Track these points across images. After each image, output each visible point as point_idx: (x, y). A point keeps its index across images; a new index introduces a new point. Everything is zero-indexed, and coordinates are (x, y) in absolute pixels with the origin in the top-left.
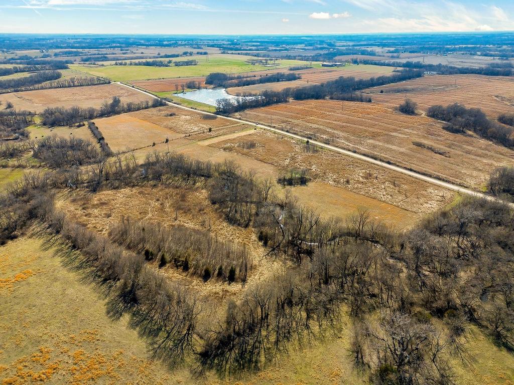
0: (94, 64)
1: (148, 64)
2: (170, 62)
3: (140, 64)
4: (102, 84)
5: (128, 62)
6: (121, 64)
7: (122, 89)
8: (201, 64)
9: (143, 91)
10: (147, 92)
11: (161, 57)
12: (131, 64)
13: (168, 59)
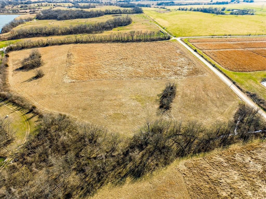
0: (164, 8)
1: (205, 11)
2: (223, 9)
3: (198, 10)
4: (162, 39)
5: (189, 7)
6: (183, 10)
7: (182, 54)
8: (258, 13)
9: (210, 63)
10: (216, 68)
11: (214, 4)
12: (191, 10)
13: (222, 6)
